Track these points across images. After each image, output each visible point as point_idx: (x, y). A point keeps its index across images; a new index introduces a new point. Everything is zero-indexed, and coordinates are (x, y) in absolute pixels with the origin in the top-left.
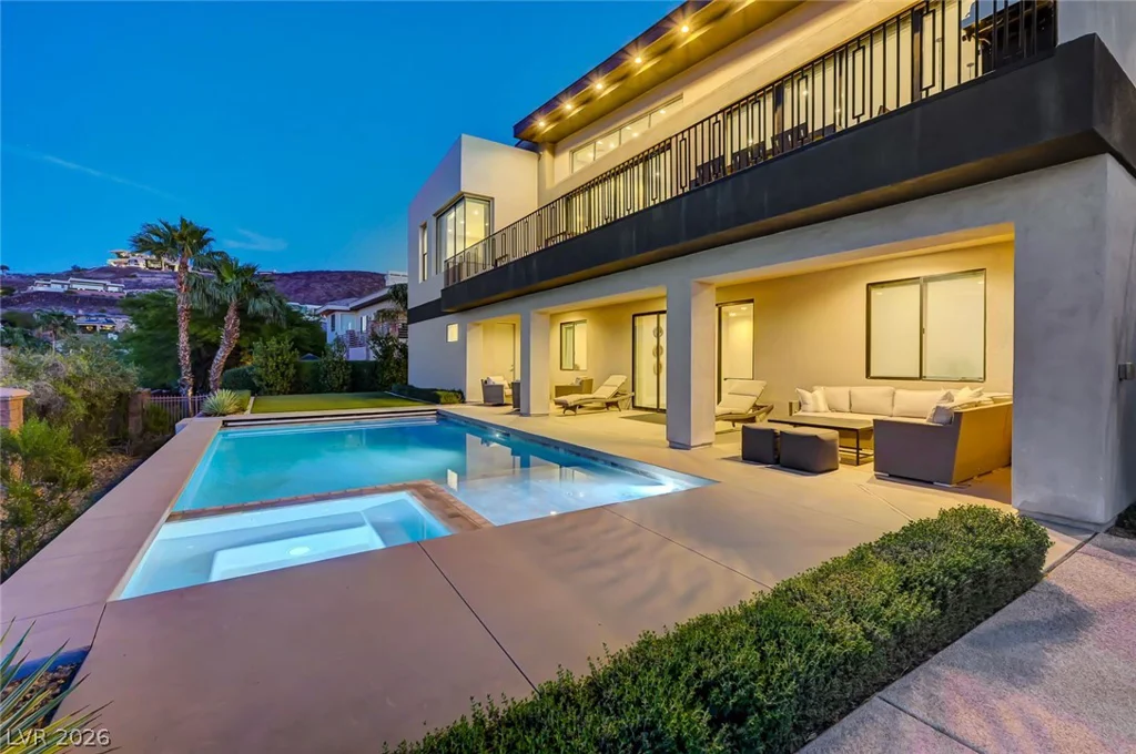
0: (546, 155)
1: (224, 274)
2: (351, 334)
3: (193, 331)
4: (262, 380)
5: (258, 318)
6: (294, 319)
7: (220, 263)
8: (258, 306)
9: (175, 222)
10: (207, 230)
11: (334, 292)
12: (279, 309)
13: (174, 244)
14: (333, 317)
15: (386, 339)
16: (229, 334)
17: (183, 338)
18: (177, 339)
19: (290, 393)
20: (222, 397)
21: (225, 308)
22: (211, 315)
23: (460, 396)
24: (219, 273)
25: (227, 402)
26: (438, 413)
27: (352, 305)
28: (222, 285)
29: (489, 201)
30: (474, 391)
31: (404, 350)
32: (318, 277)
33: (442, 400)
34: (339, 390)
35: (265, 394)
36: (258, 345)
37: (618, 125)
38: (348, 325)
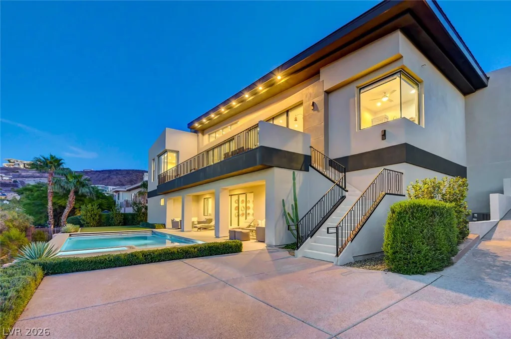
0: (200, 135)
1: (69, 178)
2: (127, 202)
3: (54, 201)
4: (84, 221)
5: (83, 196)
6: (99, 195)
7: (67, 173)
8: (83, 191)
9: (47, 156)
10: (62, 159)
11: (123, 180)
12: (93, 192)
13: (47, 165)
14: (119, 194)
15: (139, 204)
16: (70, 203)
17: (50, 204)
18: (47, 204)
19: (97, 226)
20: (69, 226)
21: (69, 191)
22: (62, 194)
23: (164, 226)
24: (67, 177)
25: (71, 228)
26: (152, 231)
27: (127, 189)
28: (68, 182)
29: (177, 152)
30: (169, 224)
31: (146, 208)
32: (115, 173)
33: (156, 227)
34: (118, 225)
35: (86, 226)
36: (83, 207)
37: (215, 131)
38: (125, 197)
